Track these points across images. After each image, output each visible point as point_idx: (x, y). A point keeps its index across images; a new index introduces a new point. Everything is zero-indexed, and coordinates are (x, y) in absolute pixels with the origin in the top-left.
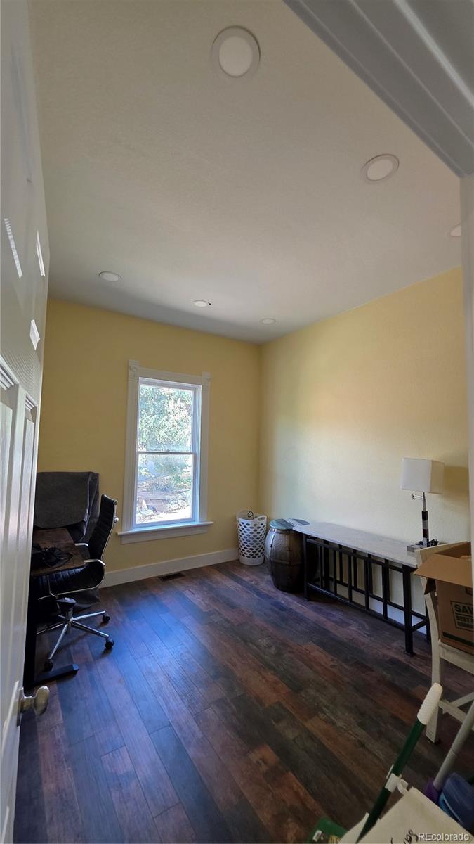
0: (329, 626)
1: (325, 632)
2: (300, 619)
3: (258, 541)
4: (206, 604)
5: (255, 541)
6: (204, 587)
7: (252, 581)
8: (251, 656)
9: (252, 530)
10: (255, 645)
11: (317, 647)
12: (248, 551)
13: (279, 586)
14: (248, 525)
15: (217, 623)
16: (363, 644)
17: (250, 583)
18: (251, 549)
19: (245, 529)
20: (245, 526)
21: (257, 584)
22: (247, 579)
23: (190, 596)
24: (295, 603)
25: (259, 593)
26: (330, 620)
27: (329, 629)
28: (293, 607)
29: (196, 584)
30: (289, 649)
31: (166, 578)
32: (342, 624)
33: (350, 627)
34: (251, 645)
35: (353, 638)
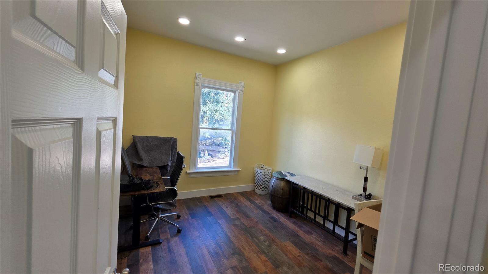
0: (301, 233)
1: (297, 236)
2: (284, 228)
3: (266, 182)
4: (233, 214)
5: (264, 182)
6: (233, 205)
7: (260, 203)
8: (254, 245)
9: (262, 176)
10: (257, 239)
11: (292, 244)
12: (260, 187)
13: (275, 208)
14: (261, 172)
15: (238, 225)
16: (319, 246)
17: (259, 204)
18: (261, 186)
19: (259, 175)
20: (259, 173)
21: (263, 205)
22: (257, 202)
23: (225, 209)
24: (283, 218)
25: (263, 211)
26: (301, 230)
27: (300, 235)
28: (281, 220)
29: (229, 202)
30: (276, 244)
31: (213, 197)
32: (308, 233)
33: (313, 235)
34: (255, 239)
35: (313, 242)
